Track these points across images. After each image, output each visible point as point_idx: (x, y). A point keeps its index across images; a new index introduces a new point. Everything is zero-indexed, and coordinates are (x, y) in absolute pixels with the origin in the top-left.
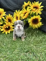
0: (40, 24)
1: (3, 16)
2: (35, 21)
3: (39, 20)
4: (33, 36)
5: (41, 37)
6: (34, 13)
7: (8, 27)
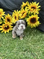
0: (38, 23)
1: (3, 16)
4: (31, 35)
5: (38, 36)
7: (6, 27)
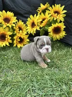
2: (57, 30)
3: (62, 29)
6: (55, 19)
